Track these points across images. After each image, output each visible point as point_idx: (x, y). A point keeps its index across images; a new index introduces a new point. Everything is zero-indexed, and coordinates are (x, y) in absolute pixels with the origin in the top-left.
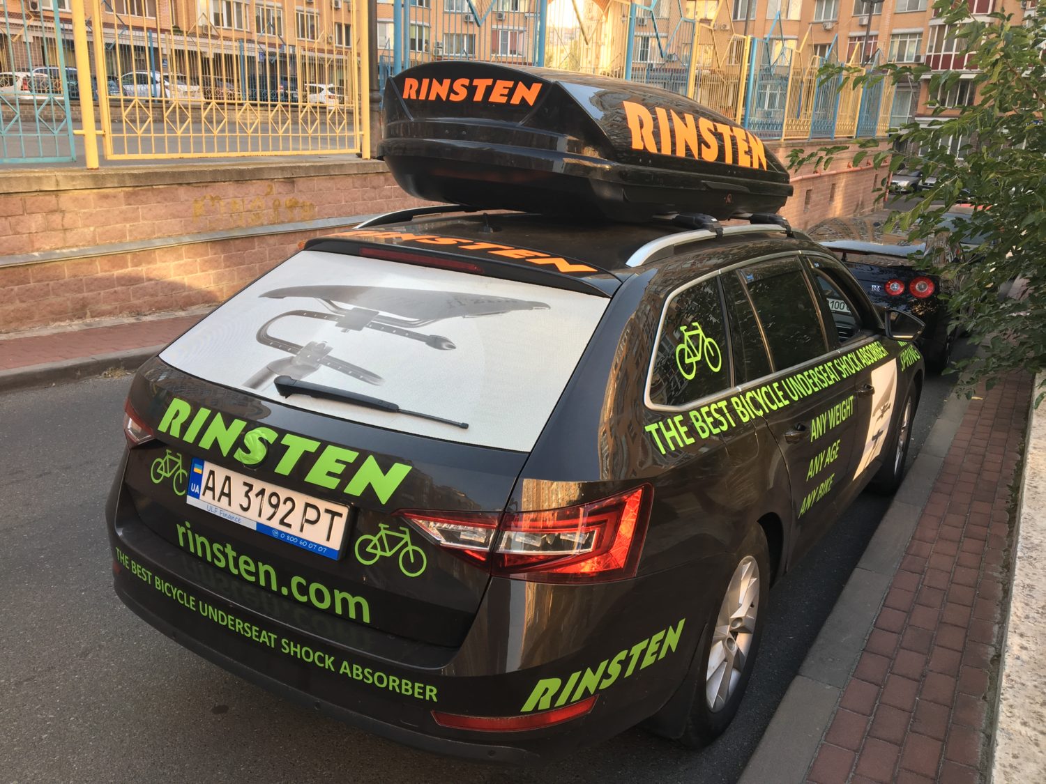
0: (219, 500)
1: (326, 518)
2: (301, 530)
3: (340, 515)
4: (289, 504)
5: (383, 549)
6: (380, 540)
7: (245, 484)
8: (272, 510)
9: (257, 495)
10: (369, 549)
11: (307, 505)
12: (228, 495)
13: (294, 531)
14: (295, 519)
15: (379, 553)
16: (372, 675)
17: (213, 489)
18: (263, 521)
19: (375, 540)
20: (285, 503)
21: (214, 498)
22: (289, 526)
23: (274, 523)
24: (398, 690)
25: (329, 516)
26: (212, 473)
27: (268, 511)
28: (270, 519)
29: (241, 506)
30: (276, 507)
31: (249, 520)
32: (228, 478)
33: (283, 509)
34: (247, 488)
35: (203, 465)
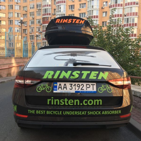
0: (63, 89)
1: (91, 86)
2: (87, 89)
3: (95, 85)
4: (82, 86)
5: (104, 89)
6: (103, 87)
7: (70, 84)
8: (78, 88)
9: (74, 86)
10: (101, 90)
11: (87, 85)
12: (66, 88)
13: (85, 90)
14: (85, 88)
15: (103, 90)
16: (109, 112)
17: (61, 88)
18: (77, 90)
19: (102, 88)
20: (81, 85)
21: (62, 89)
22: (83, 89)
23: (80, 90)
24: (114, 113)
25: (92, 86)
26: (60, 84)
27: (77, 88)
28: (78, 89)
29: (70, 89)
30: (79, 87)
31: (73, 91)
32: (65, 84)
33: (81, 87)
34: (71, 85)
35: (57, 84)
